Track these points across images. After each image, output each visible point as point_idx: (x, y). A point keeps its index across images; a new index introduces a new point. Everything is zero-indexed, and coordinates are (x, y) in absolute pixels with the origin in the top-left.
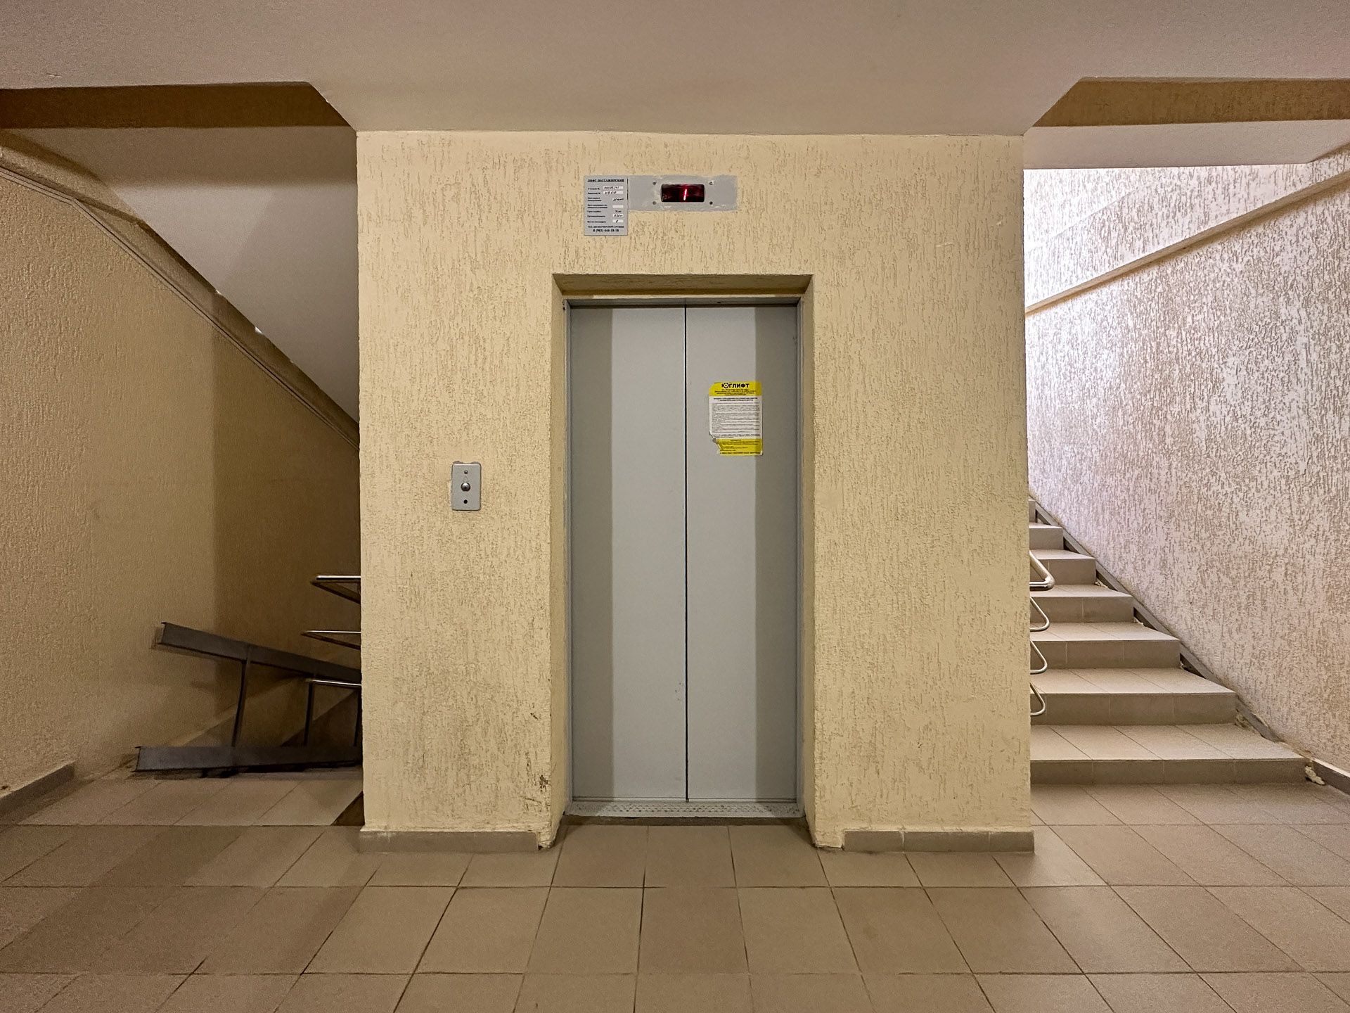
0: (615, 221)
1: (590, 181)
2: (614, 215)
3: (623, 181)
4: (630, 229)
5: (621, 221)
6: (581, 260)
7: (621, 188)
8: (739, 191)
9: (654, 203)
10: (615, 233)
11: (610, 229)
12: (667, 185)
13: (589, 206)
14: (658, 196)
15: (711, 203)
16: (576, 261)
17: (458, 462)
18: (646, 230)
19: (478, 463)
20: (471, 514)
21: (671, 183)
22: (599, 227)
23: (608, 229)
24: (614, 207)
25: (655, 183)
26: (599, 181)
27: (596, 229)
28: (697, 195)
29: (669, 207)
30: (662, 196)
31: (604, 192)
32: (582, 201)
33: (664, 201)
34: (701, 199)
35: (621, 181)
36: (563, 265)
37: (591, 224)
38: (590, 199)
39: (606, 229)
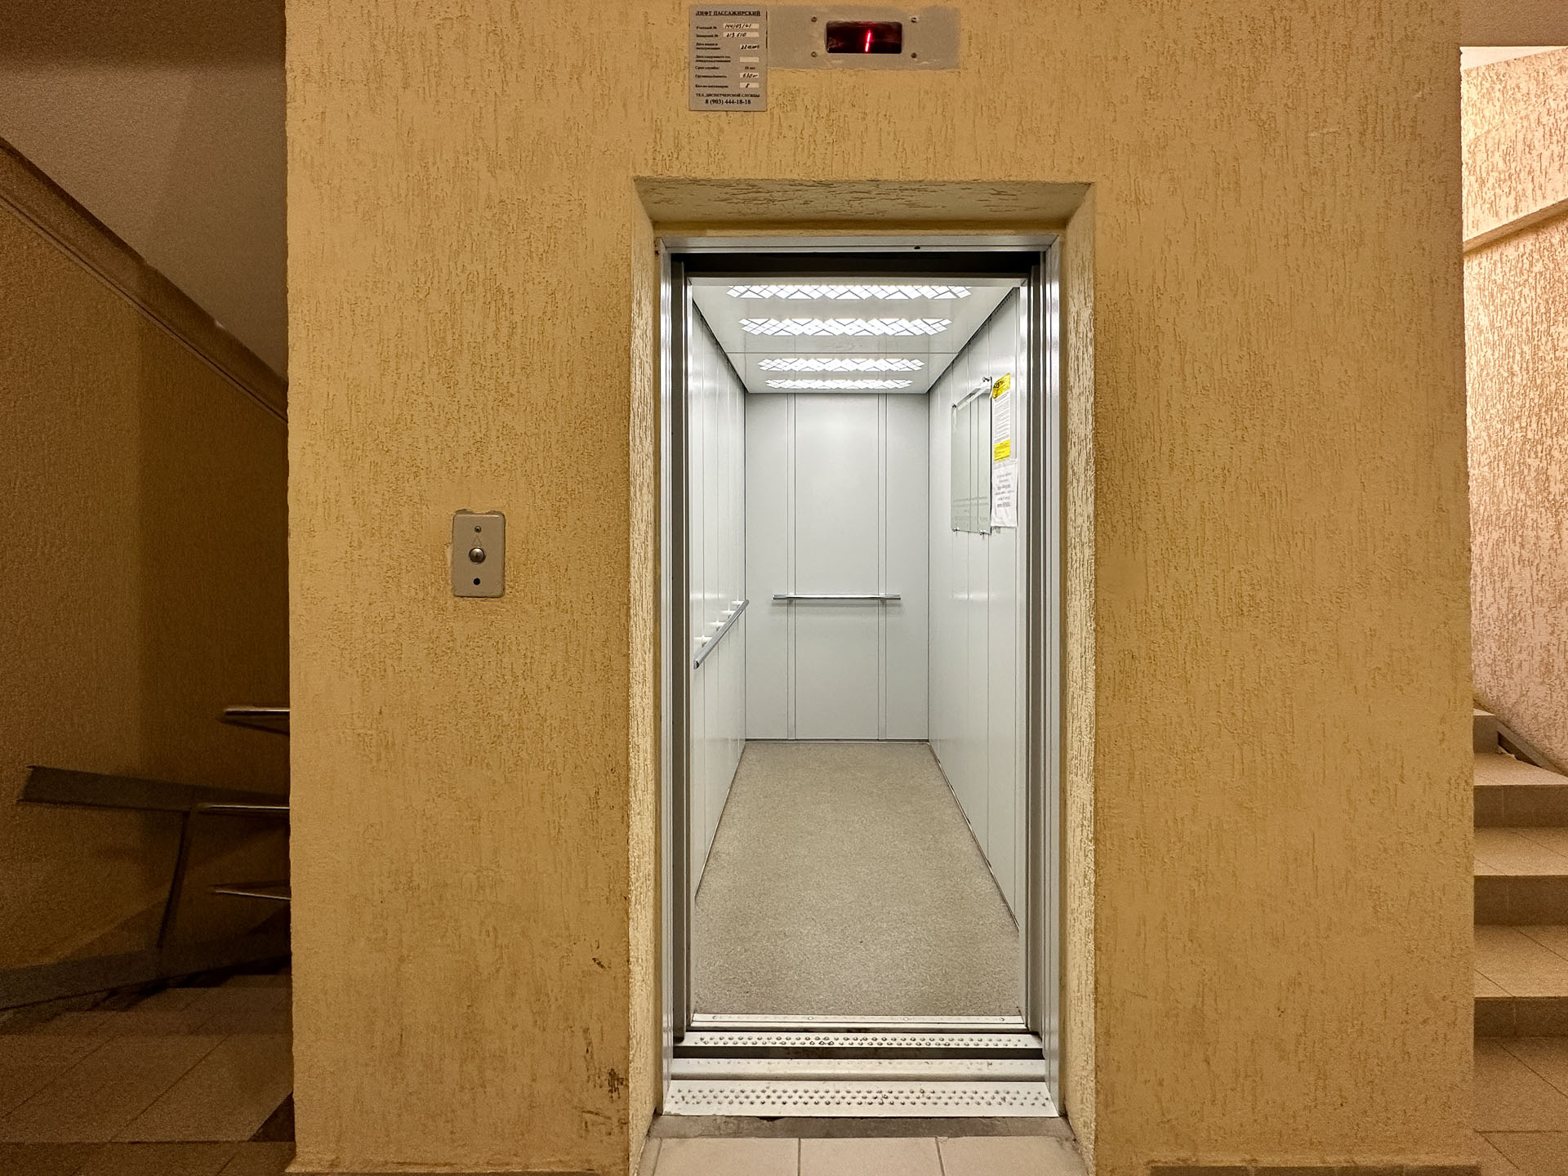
0: (743, 85)
1: (700, 13)
2: (742, 75)
3: (758, 14)
4: (771, 99)
5: (753, 85)
6: (683, 154)
7: (755, 26)
8: (964, 36)
9: (814, 55)
10: (744, 107)
11: (735, 99)
12: (836, 23)
13: (699, 59)
14: (822, 43)
15: (914, 56)
16: (675, 155)
17: (464, 511)
18: (798, 102)
19: (499, 513)
20: (488, 603)
21: (843, 19)
22: (716, 95)
23: (732, 98)
24: (742, 60)
25: (814, 20)
26: (716, 14)
27: (710, 98)
28: (890, 39)
29: (840, 62)
30: (828, 41)
31: (725, 34)
32: (686, 50)
33: (831, 51)
34: (896, 49)
35: (754, 14)
36: (651, 162)
37: (698, 90)
38: (699, 46)
39: (728, 98)
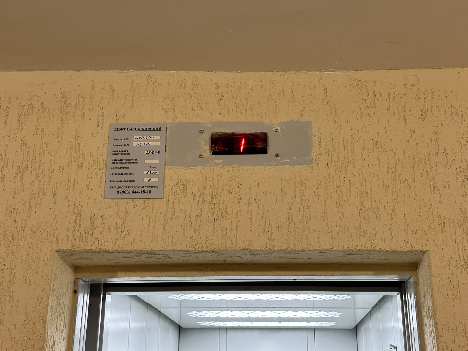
0: (146, 180)
1: (117, 130)
2: (145, 172)
3: (160, 129)
4: (168, 190)
5: (154, 180)
6: (97, 232)
7: (158, 138)
8: (315, 141)
9: (201, 156)
10: (146, 195)
11: (140, 190)
12: (218, 134)
13: (114, 162)
14: (206, 148)
15: (277, 155)
16: (90, 233)
18: (188, 191)
21: (223, 131)
22: (125, 187)
23: (137, 190)
24: (147, 161)
25: (202, 132)
26: (128, 130)
27: (120, 190)
28: (259, 145)
29: (221, 161)
30: (211, 147)
31: (135, 144)
32: (105, 155)
33: (214, 153)
34: (264, 151)
35: (157, 129)
36: (71, 238)
37: (113, 184)
38: (114, 153)
39: (134, 190)
